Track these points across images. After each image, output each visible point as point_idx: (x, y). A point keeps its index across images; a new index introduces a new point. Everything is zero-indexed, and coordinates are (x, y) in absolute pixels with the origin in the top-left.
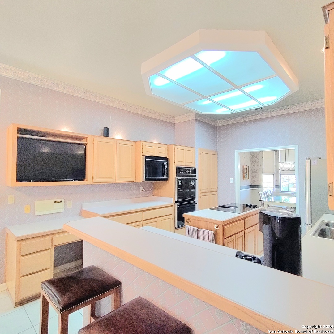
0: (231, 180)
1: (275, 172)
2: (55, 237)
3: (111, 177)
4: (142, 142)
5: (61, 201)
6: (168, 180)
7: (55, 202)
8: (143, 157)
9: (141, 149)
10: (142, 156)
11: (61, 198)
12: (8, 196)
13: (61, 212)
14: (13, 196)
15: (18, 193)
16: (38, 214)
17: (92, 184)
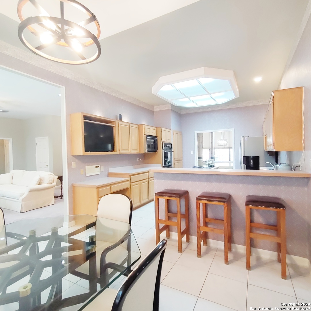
0: (192, 152)
1: (211, 148)
2: (112, 186)
3: (128, 150)
4: (144, 125)
5: (99, 167)
6: (157, 152)
7: (96, 167)
9: (143, 130)
10: (144, 135)
11: (98, 165)
12: (73, 162)
13: (99, 174)
14: (75, 162)
15: (77, 160)
16: (87, 175)
17: (119, 154)
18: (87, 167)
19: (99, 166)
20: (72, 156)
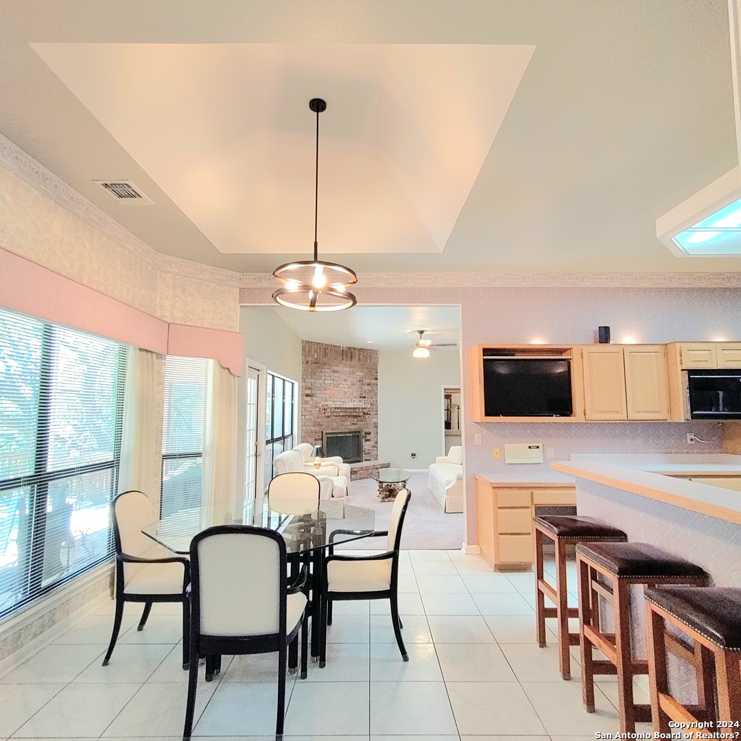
2: (535, 492)
4: (678, 345)
5: (538, 447)
7: (530, 447)
8: (683, 372)
9: (679, 358)
10: (682, 370)
11: (537, 442)
13: (539, 463)
14: (481, 435)
15: (485, 431)
16: (508, 461)
17: (584, 421)
18: (508, 446)
19: (540, 445)
20: (475, 422)
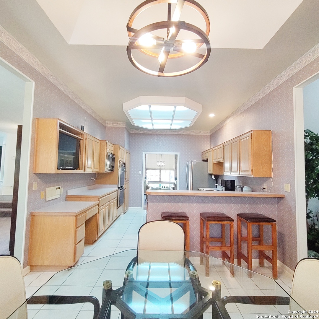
0: (140, 172)
4: (106, 142)
5: (59, 188)
7: (57, 189)
9: (106, 147)
10: (106, 152)
12: (34, 183)
13: (58, 198)
14: (36, 183)
15: (39, 180)
18: (48, 189)
19: (60, 186)
20: (34, 174)
